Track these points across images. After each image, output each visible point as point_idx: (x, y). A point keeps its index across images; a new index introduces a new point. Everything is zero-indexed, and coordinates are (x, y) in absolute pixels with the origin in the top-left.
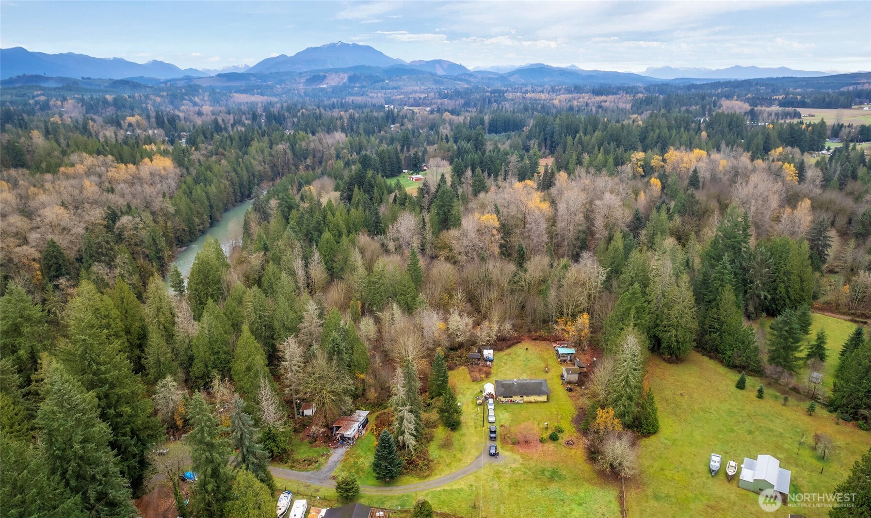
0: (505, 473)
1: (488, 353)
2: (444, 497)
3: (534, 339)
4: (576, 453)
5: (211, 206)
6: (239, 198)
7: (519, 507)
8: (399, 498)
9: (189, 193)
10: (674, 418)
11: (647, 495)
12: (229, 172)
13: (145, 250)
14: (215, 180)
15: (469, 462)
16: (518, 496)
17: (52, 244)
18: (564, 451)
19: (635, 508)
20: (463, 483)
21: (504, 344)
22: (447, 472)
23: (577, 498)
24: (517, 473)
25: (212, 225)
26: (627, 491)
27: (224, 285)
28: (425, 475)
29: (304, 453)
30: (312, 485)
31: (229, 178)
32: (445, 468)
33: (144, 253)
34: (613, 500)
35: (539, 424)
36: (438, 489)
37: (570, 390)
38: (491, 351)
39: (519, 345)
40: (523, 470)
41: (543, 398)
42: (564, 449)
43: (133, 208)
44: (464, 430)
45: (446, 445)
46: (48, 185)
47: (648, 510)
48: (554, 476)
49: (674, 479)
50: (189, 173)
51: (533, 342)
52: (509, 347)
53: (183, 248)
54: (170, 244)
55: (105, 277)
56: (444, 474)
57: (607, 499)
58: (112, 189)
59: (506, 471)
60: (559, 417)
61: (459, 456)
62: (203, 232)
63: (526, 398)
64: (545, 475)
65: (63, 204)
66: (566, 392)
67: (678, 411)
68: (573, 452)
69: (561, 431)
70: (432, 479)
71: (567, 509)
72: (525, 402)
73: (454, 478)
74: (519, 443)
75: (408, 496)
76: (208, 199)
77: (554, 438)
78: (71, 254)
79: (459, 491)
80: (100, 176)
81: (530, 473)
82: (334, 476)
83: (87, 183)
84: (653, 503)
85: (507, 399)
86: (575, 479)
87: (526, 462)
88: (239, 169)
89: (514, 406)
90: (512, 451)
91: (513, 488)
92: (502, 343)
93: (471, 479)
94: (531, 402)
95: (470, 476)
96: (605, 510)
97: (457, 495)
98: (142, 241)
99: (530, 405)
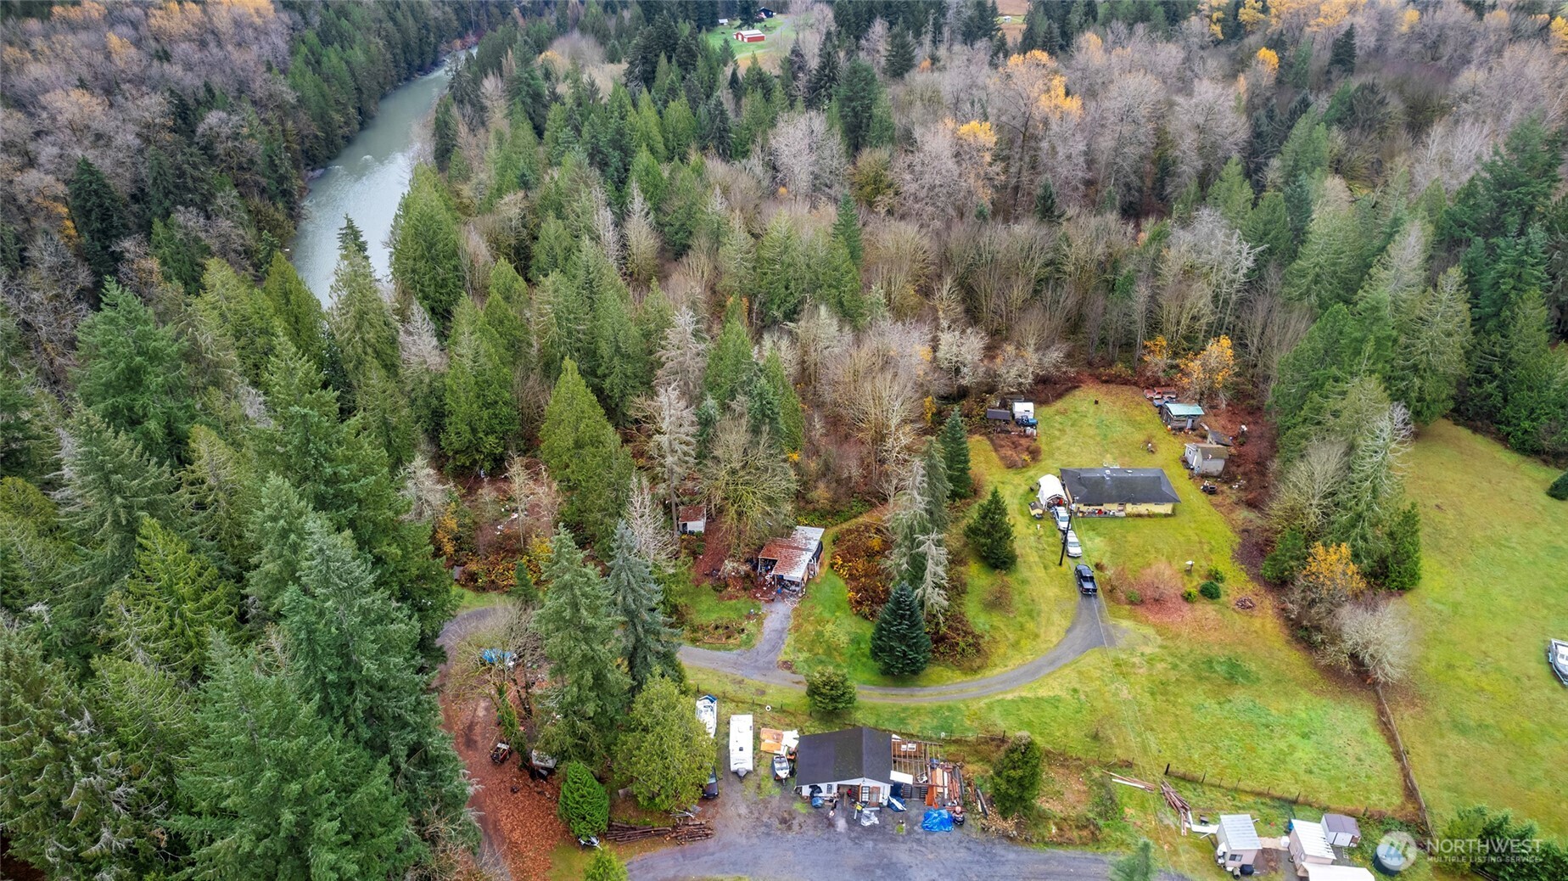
0: (1134, 665)
1: (1023, 409)
2: (1026, 714)
3: (1106, 382)
4: (1263, 626)
5: (359, 90)
6: (404, 74)
7: (1185, 739)
8: (933, 713)
9: (316, 63)
10: (1440, 557)
11: (1437, 722)
12: (380, 21)
13: (258, 178)
14: (359, 36)
15: (1055, 640)
16: (1177, 716)
17: (86, 167)
18: (1239, 620)
19: (1422, 747)
20: (1055, 684)
21: (1049, 391)
22: (1016, 659)
23: (1295, 722)
24: (1160, 666)
25: (363, 126)
26: (1393, 711)
27: (465, 262)
28: (975, 665)
29: (708, 610)
30: (746, 680)
31: (383, 33)
32: (1010, 652)
33: (257, 184)
34: (1371, 730)
35: (1170, 563)
36: (1009, 697)
37: (1211, 491)
38: (1030, 406)
39: (1077, 392)
40: (1170, 659)
41: (1166, 508)
42: (1236, 616)
43: (217, 93)
44: (1023, 571)
45: (998, 603)
46: (38, 43)
47: (1450, 753)
48: (1235, 675)
49: (1482, 690)
50: (307, 23)
51: (1104, 388)
52: (1060, 396)
53: (318, 172)
54: (296, 165)
55: (203, 235)
56: (1011, 665)
57: (1357, 726)
58: (165, 52)
59: (1136, 660)
60: (1206, 548)
61: (1031, 626)
62: (349, 140)
63: (1130, 508)
64: (1215, 671)
65: (82, 84)
66: (1203, 495)
67: (1444, 543)
68: (1257, 623)
69: (1219, 578)
70: (993, 673)
71: (1283, 745)
72: (1128, 516)
73: (1033, 673)
74: (1142, 601)
75: (950, 709)
76: (353, 75)
77: (1209, 593)
78: (122, 186)
79: (1055, 702)
80: (135, 25)
81: (1185, 666)
82: (785, 663)
83: (113, 40)
84: (1454, 739)
85: (1091, 508)
86: (1278, 681)
87: (1169, 643)
88: (399, 14)
89: (1110, 524)
90: (1134, 618)
91: (1159, 697)
92: (1046, 389)
93: (1069, 676)
94: (1140, 516)
95: (1067, 671)
96: (1358, 749)
97: (1050, 711)
98: (251, 161)
99: (1139, 522)
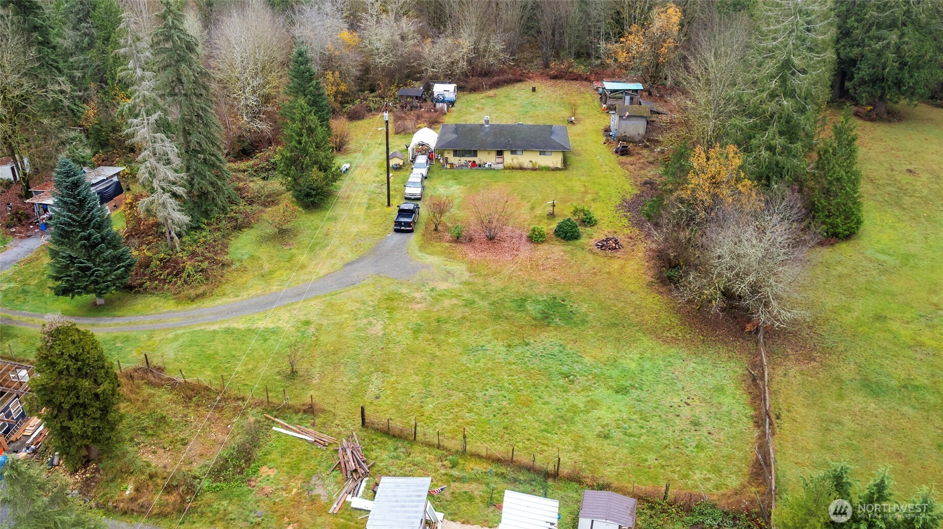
0: (412, 300)
3: (555, 77)
4: (623, 267)
7: (426, 385)
10: (897, 212)
11: (838, 379)
15: (323, 272)
16: (434, 356)
18: (591, 261)
19: (803, 411)
20: (286, 316)
21: (484, 81)
22: (255, 289)
23: (615, 373)
24: (448, 303)
26: (774, 365)
28: (192, 293)
34: (730, 387)
35: (532, 208)
36: (215, 327)
37: (623, 152)
38: (451, 87)
39: (519, 85)
40: (467, 296)
41: (554, 160)
42: (590, 257)
44: (338, 210)
45: (280, 236)
47: (846, 419)
49: (922, 345)
51: (552, 82)
52: (497, 85)
56: (244, 295)
57: (711, 382)
59: (417, 295)
61: (303, 258)
63: (509, 158)
64: (525, 310)
66: (614, 157)
67: (907, 201)
68: (615, 265)
69: (589, 222)
70: (208, 304)
71: (579, 401)
72: (505, 168)
73: (264, 305)
74: (471, 240)
77: (567, 234)
79: (265, 335)
81: (484, 304)
84: (859, 401)
85: (463, 160)
86: (614, 325)
87: (480, 281)
89: (477, 174)
90: (449, 256)
91: (424, 335)
92: (481, 79)
93: (312, 308)
94: (521, 168)
95: (312, 303)
96: (701, 412)
99: (519, 174)
